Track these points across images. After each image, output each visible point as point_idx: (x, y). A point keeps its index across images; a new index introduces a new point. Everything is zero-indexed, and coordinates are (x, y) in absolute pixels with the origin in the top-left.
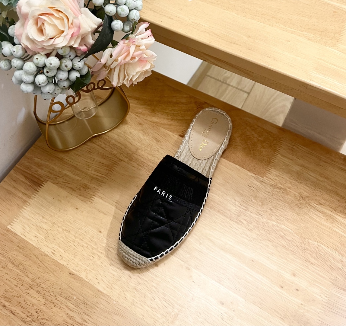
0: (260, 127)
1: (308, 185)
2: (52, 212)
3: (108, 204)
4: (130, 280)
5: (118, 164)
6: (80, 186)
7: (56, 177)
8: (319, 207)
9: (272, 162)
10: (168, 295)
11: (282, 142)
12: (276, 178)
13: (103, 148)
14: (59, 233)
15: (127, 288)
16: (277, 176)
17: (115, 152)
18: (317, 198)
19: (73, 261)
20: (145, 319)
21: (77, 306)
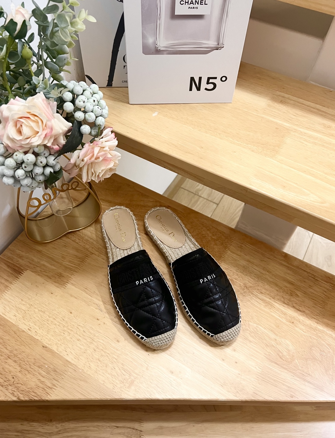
0: (214, 228)
1: (251, 277)
2: (30, 295)
3: (79, 290)
4: (95, 352)
5: (89, 257)
6: (55, 274)
7: (35, 266)
8: (260, 296)
9: (223, 257)
10: (127, 365)
11: (232, 240)
13: (77, 243)
14: (35, 313)
15: (92, 359)
17: (87, 246)
18: (259, 288)
19: (46, 337)
20: (105, 384)
21: (48, 373)
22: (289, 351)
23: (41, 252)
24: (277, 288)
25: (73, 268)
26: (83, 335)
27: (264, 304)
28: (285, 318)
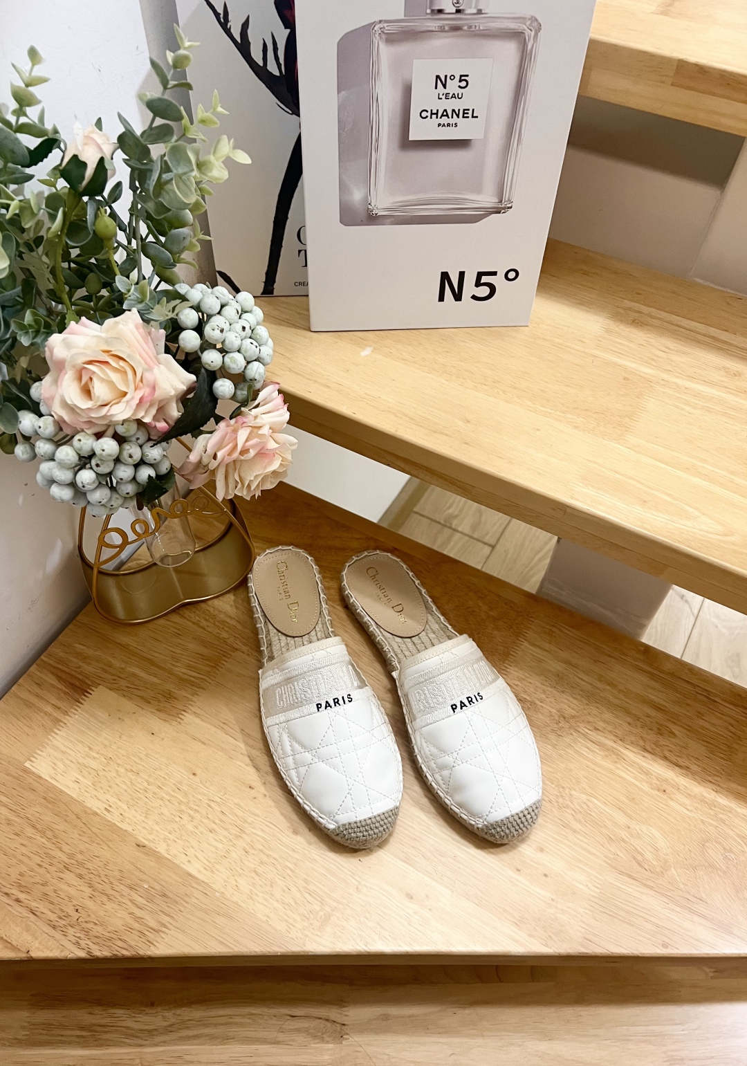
0: (493, 593)
1: (574, 696)
2: (106, 739)
3: (209, 726)
4: (247, 856)
5: (230, 656)
6: (159, 694)
7: (116, 678)
8: (593, 735)
9: (513, 656)
10: (315, 883)
11: (532, 619)
12: (517, 683)
13: (203, 628)
14: (120, 776)
15: (241, 871)
16: (519, 680)
17: (224, 635)
18: (591, 719)
19: (143, 825)
20: (270, 923)
21: (150, 900)
22: (657, 850)
23: (127, 648)
24: (629, 720)
25: (197, 681)
26: (221, 821)
27: (602, 753)
28: (647, 782)
